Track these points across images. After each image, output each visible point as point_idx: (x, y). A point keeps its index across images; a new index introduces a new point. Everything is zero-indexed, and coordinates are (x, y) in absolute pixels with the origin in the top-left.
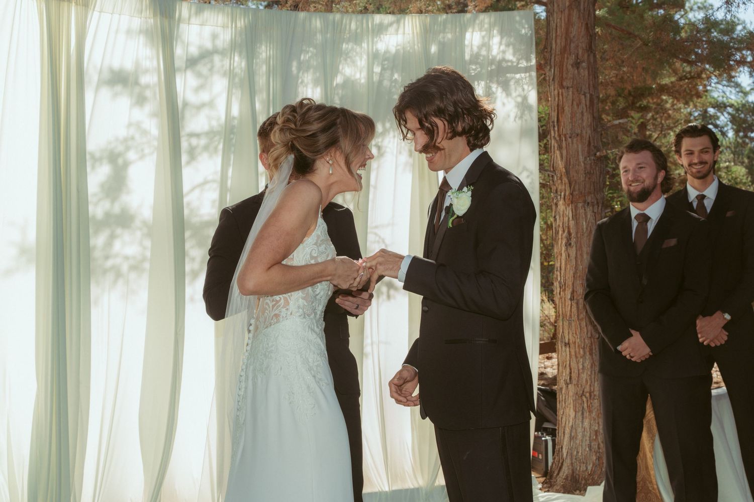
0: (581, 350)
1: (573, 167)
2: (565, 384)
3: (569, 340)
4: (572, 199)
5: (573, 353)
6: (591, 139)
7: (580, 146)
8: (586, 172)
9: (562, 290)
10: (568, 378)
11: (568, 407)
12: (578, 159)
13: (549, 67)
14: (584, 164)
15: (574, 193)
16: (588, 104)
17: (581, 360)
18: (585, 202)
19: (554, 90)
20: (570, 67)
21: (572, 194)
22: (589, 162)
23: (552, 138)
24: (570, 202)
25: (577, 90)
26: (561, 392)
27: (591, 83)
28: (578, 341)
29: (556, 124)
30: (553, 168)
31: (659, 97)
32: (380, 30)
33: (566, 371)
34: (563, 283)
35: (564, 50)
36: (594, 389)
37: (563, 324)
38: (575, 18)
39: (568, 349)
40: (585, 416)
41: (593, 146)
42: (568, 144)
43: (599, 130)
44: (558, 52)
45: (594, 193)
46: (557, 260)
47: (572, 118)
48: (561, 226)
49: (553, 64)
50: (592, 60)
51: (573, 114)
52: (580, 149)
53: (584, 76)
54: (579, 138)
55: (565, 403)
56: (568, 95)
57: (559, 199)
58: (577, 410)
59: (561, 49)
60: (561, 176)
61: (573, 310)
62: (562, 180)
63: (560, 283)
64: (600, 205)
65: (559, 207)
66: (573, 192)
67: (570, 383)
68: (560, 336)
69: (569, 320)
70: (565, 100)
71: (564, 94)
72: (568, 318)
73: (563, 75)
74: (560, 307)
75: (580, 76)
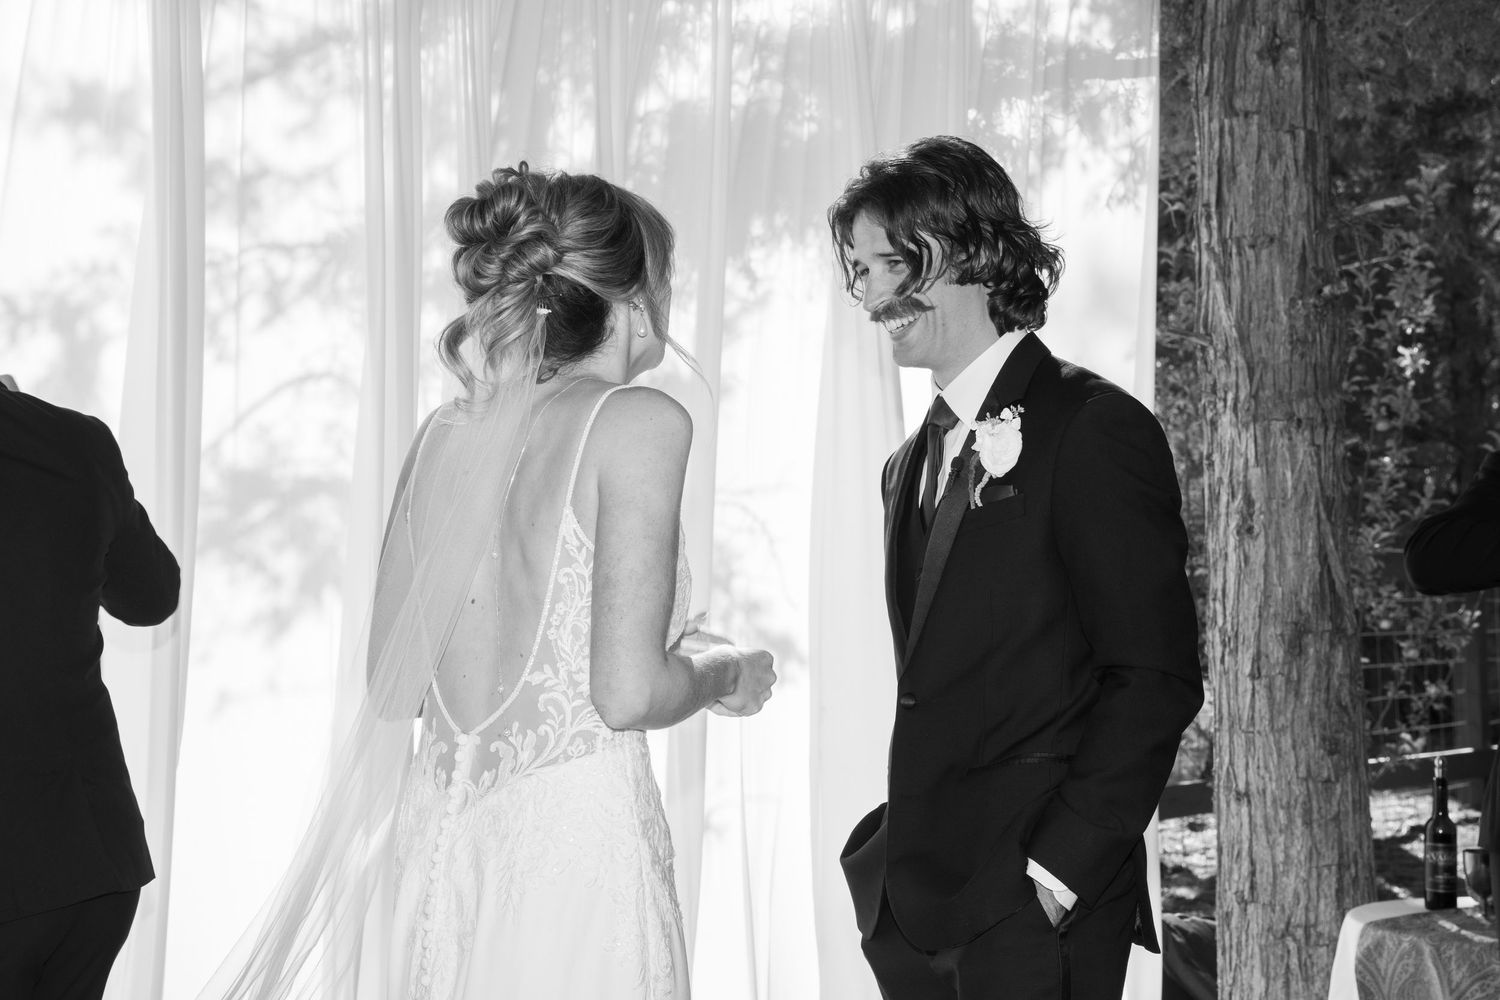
0: (1281, 813)
1: (1259, 326)
2: (1239, 903)
3: (1247, 784)
4: (1256, 409)
5: (1259, 821)
6: (1308, 250)
7: (1278, 270)
8: (1295, 337)
9: (1227, 650)
10: (1247, 885)
11: (1246, 965)
12: (1272, 305)
13: (1196, 59)
14: (1290, 317)
15: (1261, 393)
16: (1301, 156)
17: (1281, 839)
18: (1290, 417)
19: (1209, 120)
21: (1254, 396)
22: (1303, 312)
23: (1203, 247)
24: (1250, 418)
25: (1272, 121)
26: (1228, 925)
27: (1311, 101)
28: (1271, 787)
29: (1213, 209)
30: (1205, 326)
33: (1240, 869)
34: (1230, 633)
35: (1237, 14)
36: (1317, 918)
37: (1231, 741)
39: (1244, 810)
40: (1292, 990)
41: (1313, 268)
42: (1244, 263)
43: (1331, 226)
44: (1222, 19)
45: (1315, 395)
46: (1216, 571)
47: (1256, 195)
48: (1226, 480)
49: (1206, 49)
50: (1313, 39)
51: (1261, 185)
52: (1277, 279)
53: (1292, 82)
54: (1275, 248)
55: (1239, 955)
56: (1247, 133)
57: (1221, 410)
58: (1272, 974)
59: (1230, 11)
60: (1227, 348)
61: (1258, 705)
62: (1228, 360)
63: (1223, 631)
64: (1332, 427)
65: (1219, 430)
66: (1257, 392)
67: (1253, 901)
68: (1223, 773)
69: (1247, 732)
70: (1238, 147)
71: (1237, 130)
72: (1244, 727)
73: (1233, 78)
74: (1224, 696)
75: (1281, 84)
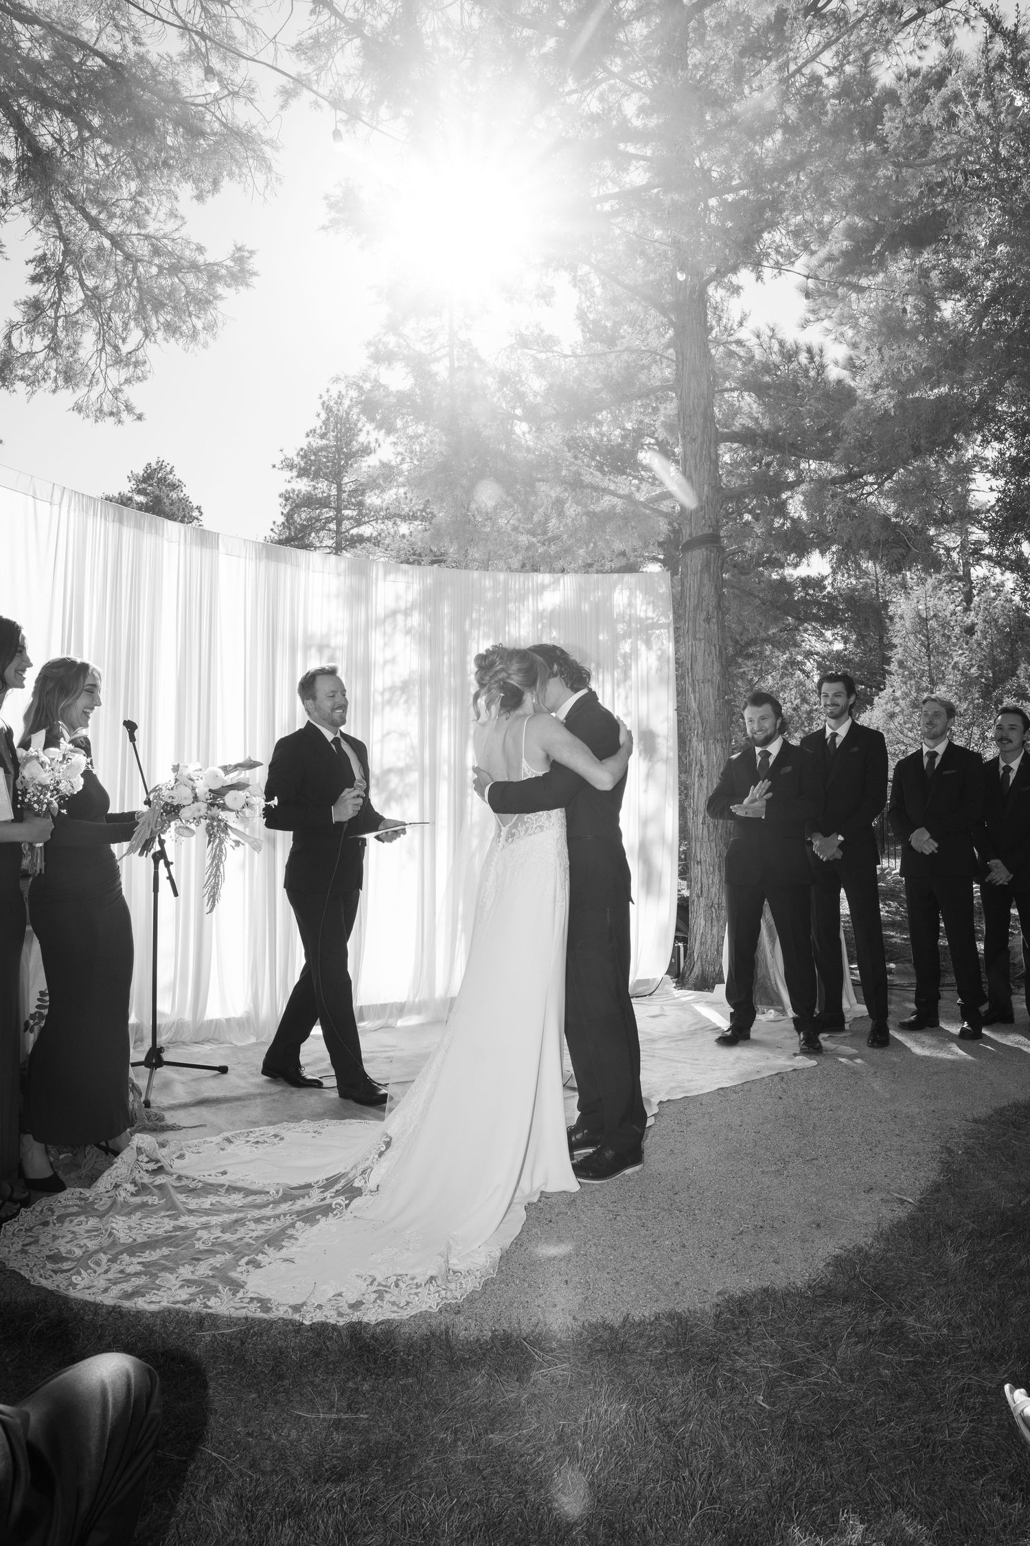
1: (705, 709)
4: (705, 736)
6: (720, 684)
7: (711, 690)
12: (709, 702)
13: (684, 621)
14: (715, 706)
15: (706, 731)
18: (714, 738)
19: (688, 641)
20: (702, 622)
22: (719, 704)
23: (686, 683)
24: (703, 739)
25: (708, 642)
27: (721, 635)
29: (690, 669)
30: (689, 709)
31: (762, 646)
32: (542, 588)
35: (696, 608)
38: (706, 581)
41: (722, 689)
42: (701, 688)
44: (692, 609)
45: (719, 732)
47: (704, 666)
49: (687, 620)
50: (721, 616)
51: (705, 663)
52: (711, 693)
53: (714, 630)
54: (710, 683)
56: (700, 646)
59: (694, 607)
70: (697, 649)
71: (697, 645)
73: (696, 628)
75: (711, 631)
